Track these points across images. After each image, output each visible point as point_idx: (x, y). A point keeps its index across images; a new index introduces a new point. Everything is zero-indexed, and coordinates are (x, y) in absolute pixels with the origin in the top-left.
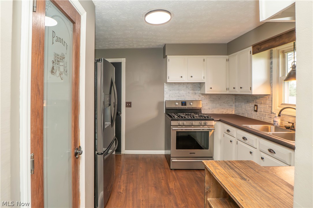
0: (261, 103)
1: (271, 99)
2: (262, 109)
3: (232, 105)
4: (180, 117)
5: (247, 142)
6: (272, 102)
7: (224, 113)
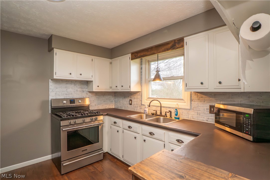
0: (135, 98)
1: (141, 95)
2: (135, 103)
3: (112, 101)
4: (70, 116)
5: (131, 129)
6: (142, 97)
7: (107, 108)
